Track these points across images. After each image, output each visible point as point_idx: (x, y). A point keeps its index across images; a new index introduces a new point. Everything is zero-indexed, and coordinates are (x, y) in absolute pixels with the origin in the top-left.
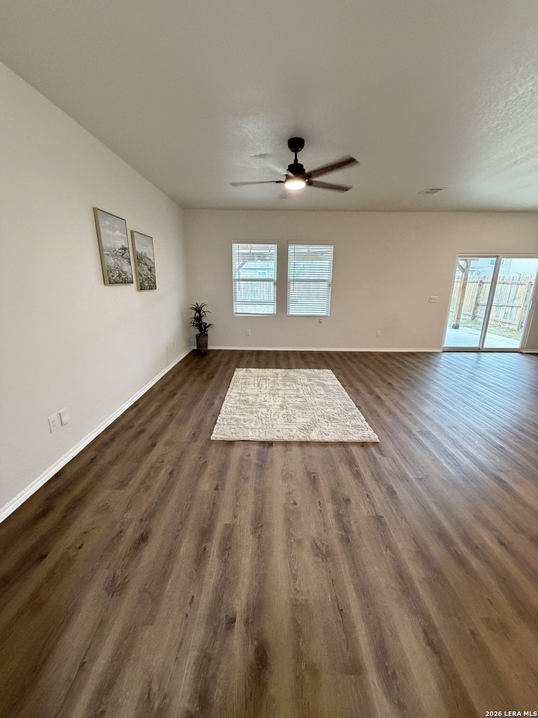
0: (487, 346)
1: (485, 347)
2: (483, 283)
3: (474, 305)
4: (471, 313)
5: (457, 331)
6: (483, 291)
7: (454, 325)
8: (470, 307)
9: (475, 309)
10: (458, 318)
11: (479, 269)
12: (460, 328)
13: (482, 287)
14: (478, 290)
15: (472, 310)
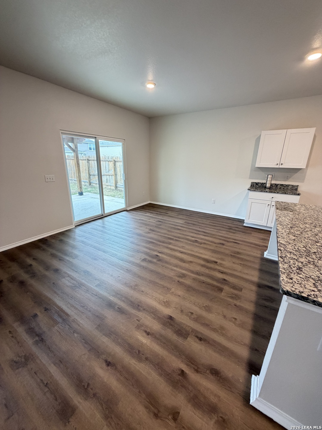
0: (107, 211)
1: (106, 212)
2: (89, 160)
3: (88, 175)
4: (88, 181)
5: (83, 197)
6: (91, 166)
7: (79, 192)
8: (86, 177)
9: (89, 178)
10: (81, 188)
11: (84, 152)
12: (84, 194)
13: (89, 163)
14: (88, 165)
15: (88, 178)
